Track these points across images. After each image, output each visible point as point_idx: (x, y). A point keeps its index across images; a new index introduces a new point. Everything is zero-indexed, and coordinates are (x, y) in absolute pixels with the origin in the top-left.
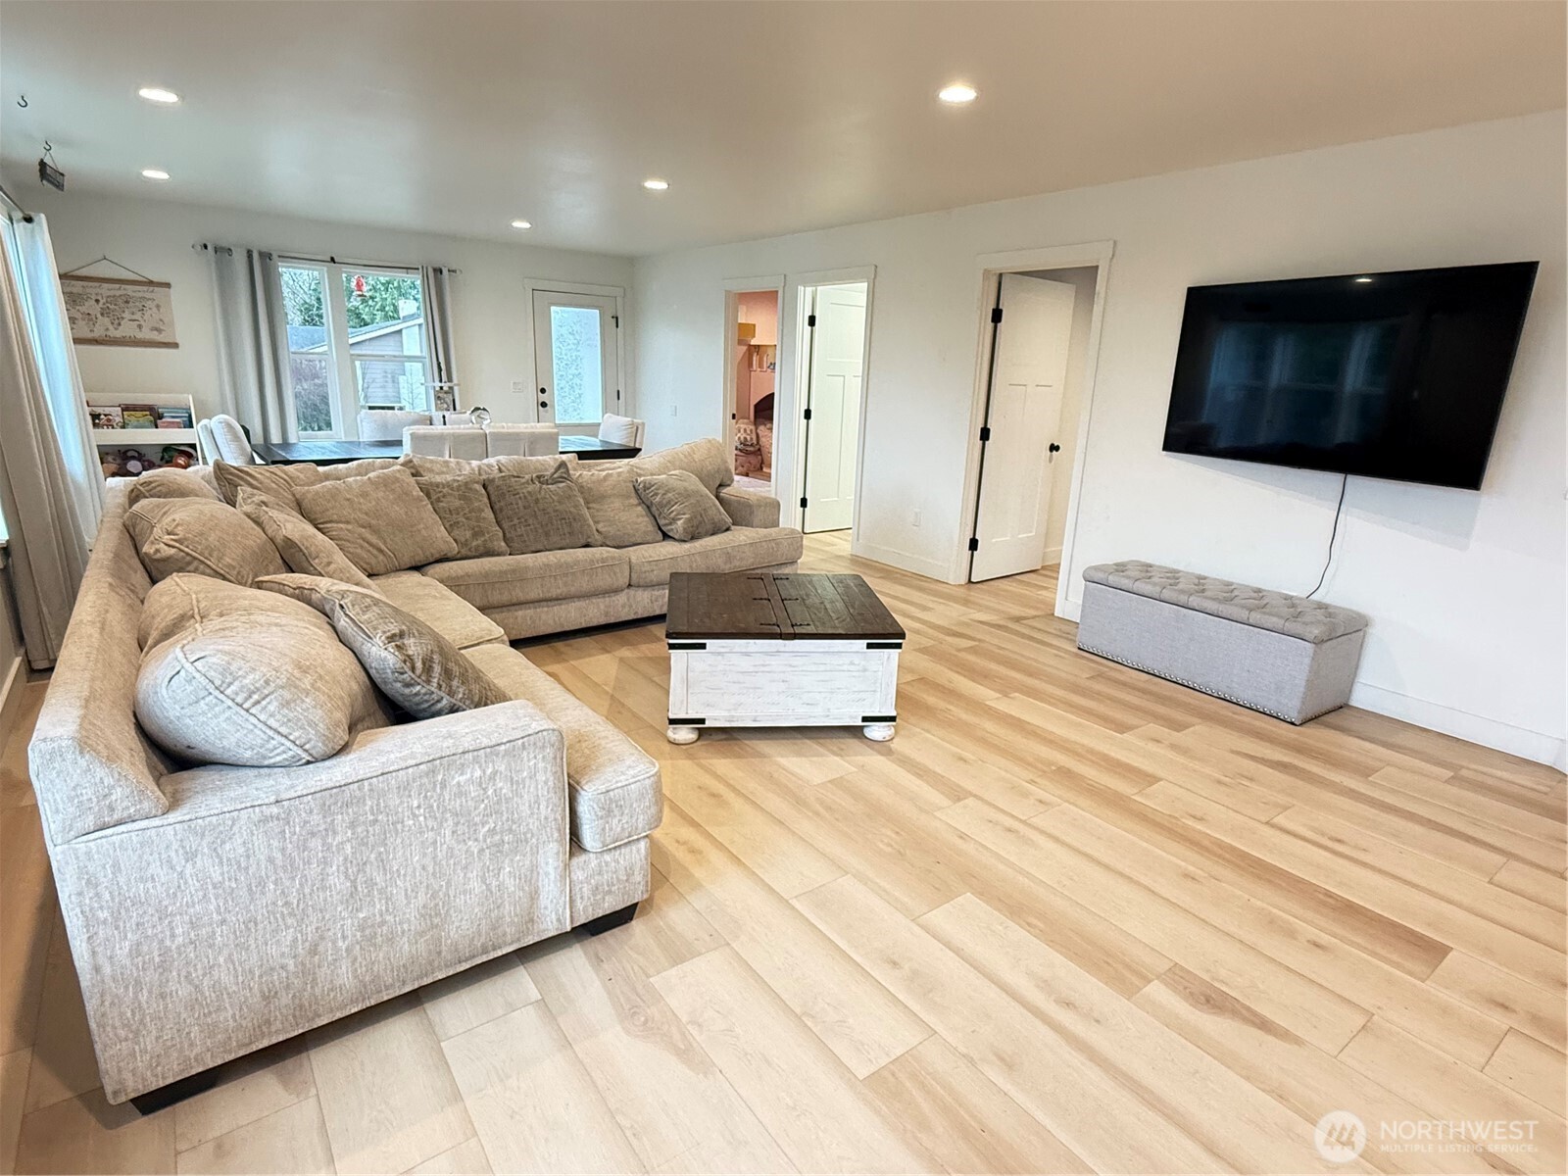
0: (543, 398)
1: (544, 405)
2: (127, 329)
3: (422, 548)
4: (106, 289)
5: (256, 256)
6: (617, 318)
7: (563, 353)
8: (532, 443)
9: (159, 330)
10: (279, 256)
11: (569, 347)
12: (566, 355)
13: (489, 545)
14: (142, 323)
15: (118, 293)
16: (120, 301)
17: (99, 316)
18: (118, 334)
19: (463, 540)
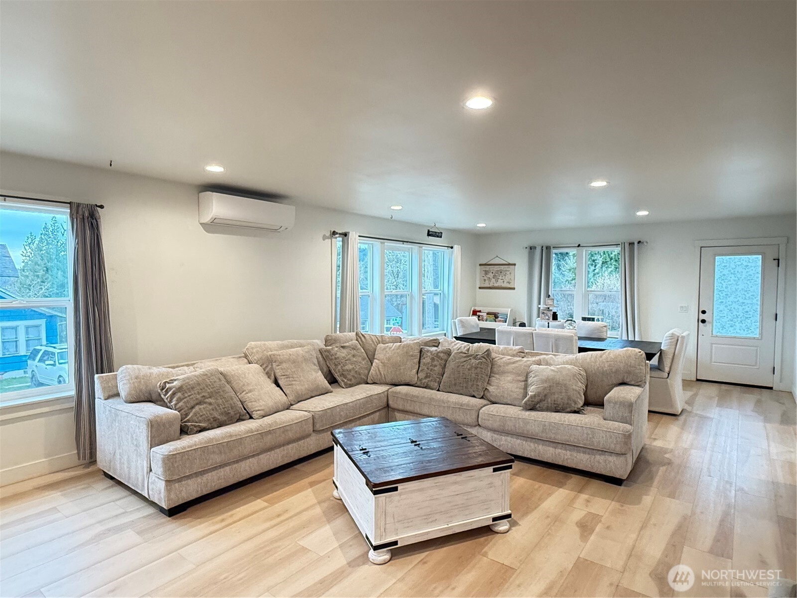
0: (703, 317)
1: (703, 321)
2: (500, 283)
3: (397, 376)
4: (496, 268)
5: (544, 248)
6: (778, 260)
7: (724, 286)
8: (556, 340)
9: (509, 283)
10: (553, 247)
11: (730, 283)
12: (727, 288)
13: (429, 383)
14: (505, 280)
15: (499, 269)
16: (499, 272)
17: (492, 278)
18: (496, 285)
19: (421, 378)
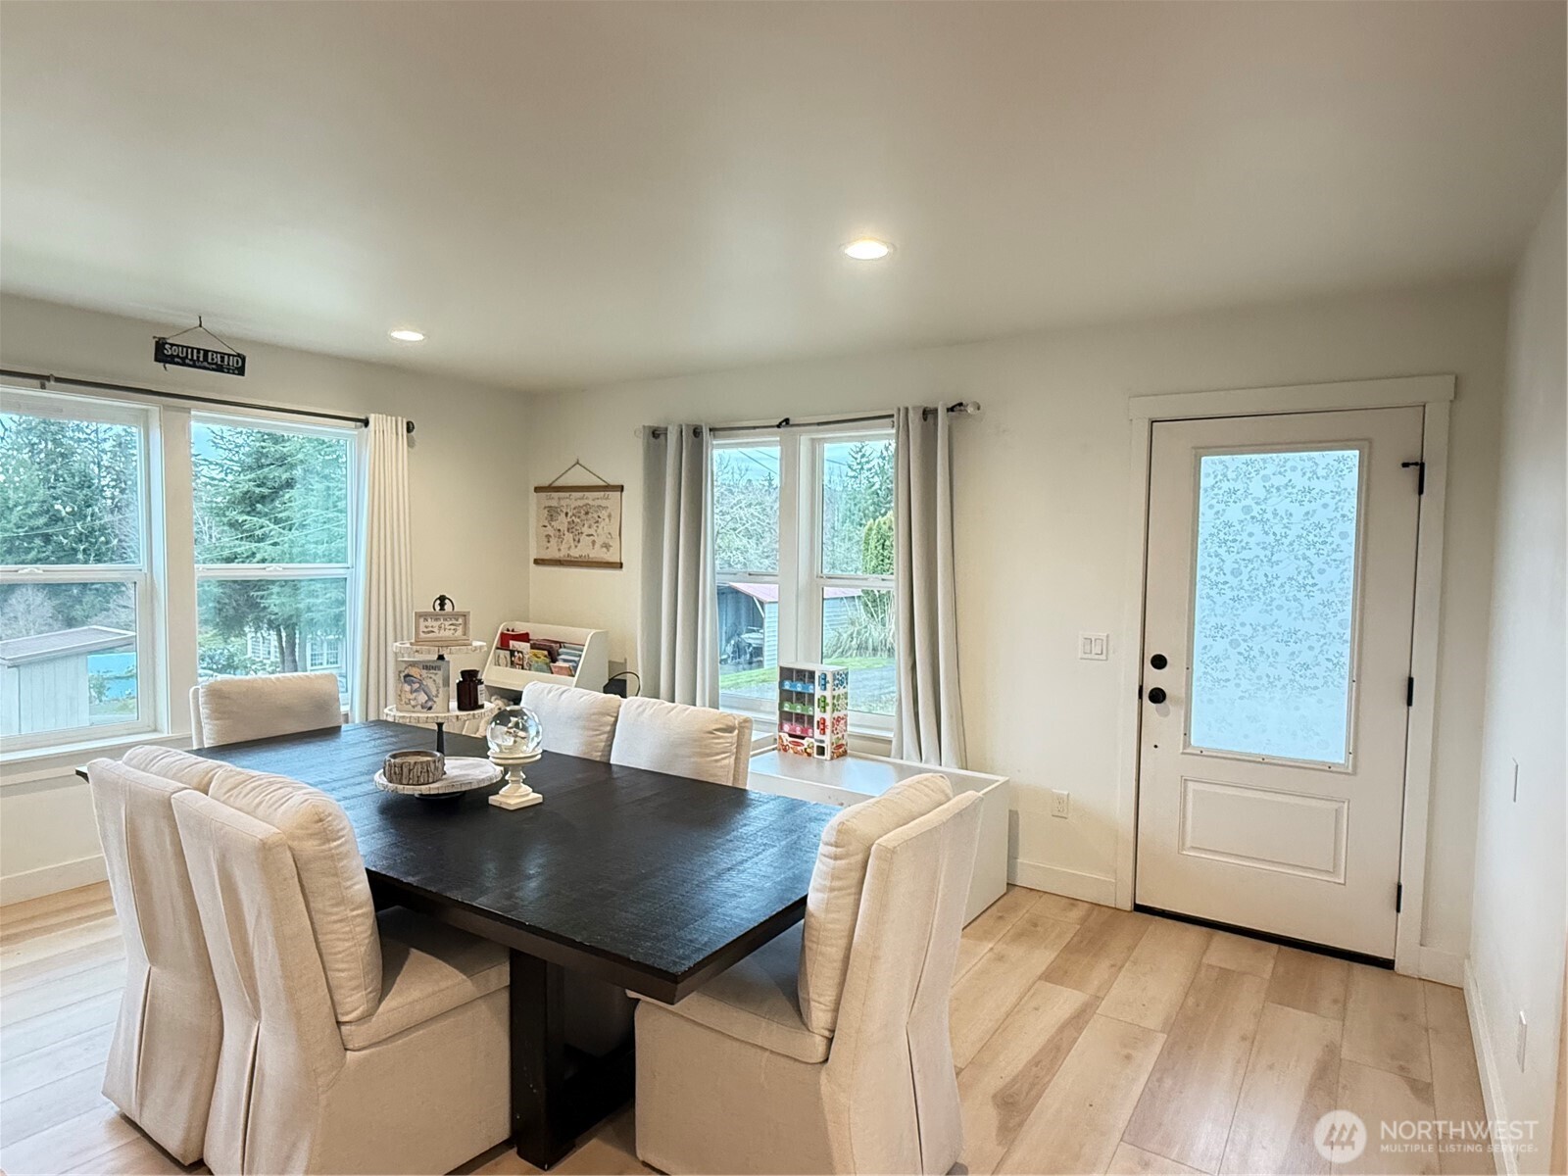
0: (1155, 678)
1: (1158, 696)
2: (584, 548)
4: (575, 499)
5: (685, 433)
6: (1422, 466)
7: (1228, 566)
9: (608, 546)
11: (1245, 554)
12: (1236, 573)
14: (595, 538)
15: (581, 503)
16: (582, 513)
17: (566, 532)
18: (575, 553)
